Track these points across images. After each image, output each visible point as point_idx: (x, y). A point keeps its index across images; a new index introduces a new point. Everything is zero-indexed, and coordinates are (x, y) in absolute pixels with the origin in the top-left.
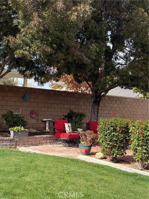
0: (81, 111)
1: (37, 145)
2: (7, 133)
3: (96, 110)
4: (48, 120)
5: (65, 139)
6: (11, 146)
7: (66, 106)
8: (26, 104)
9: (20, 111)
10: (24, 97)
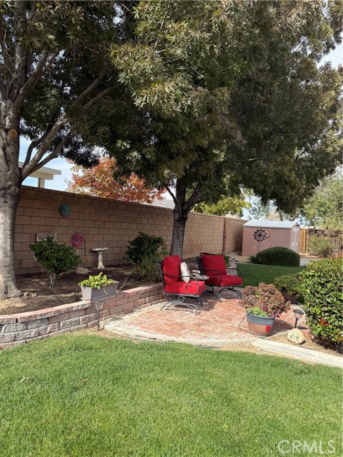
0: (157, 235)
1: (132, 312)
2: (38, 280)
3: (182, 233)
4: (103, 249)
5: (191, 295)
6: (87, 323)
7: (133, 226)
8: (64, 222)
9: (55, 234)
10: (61, 210)
